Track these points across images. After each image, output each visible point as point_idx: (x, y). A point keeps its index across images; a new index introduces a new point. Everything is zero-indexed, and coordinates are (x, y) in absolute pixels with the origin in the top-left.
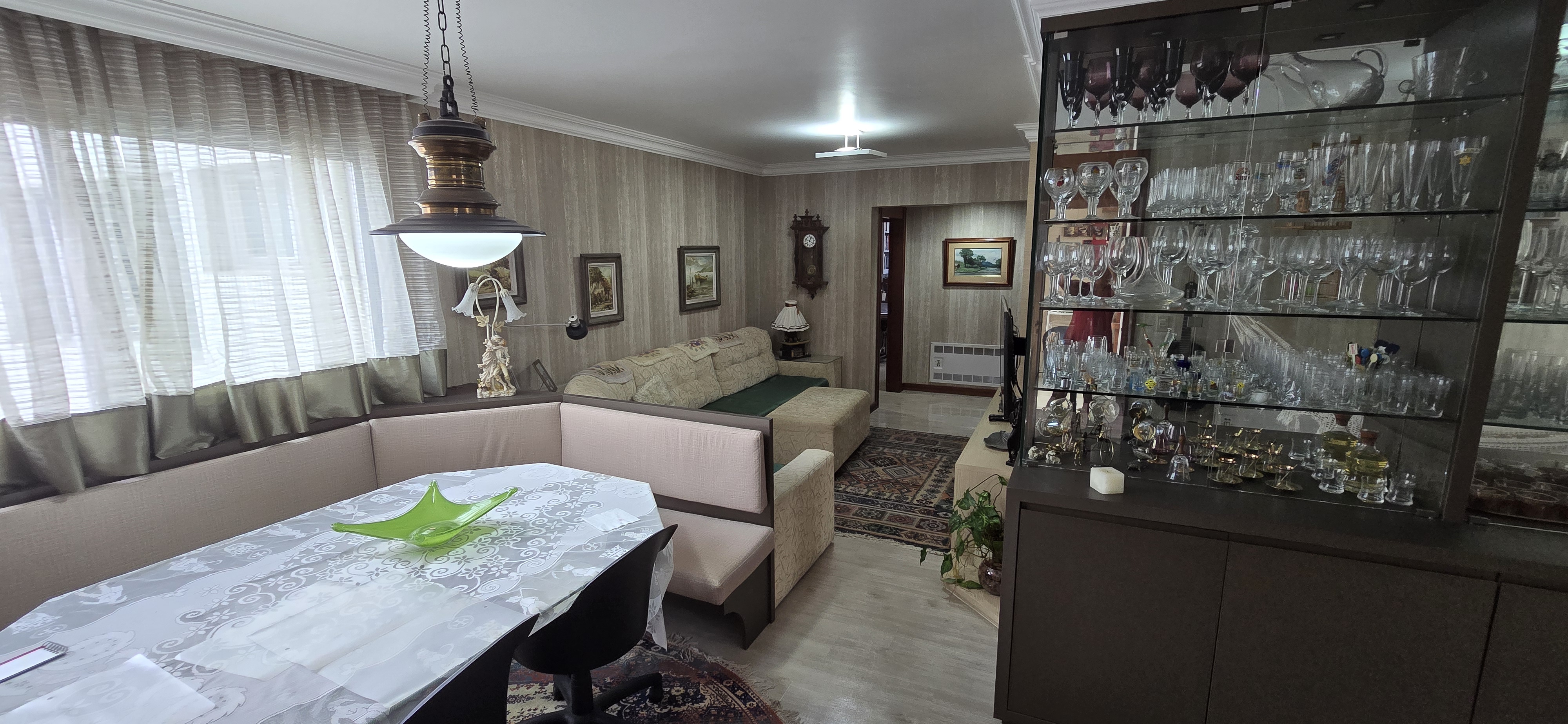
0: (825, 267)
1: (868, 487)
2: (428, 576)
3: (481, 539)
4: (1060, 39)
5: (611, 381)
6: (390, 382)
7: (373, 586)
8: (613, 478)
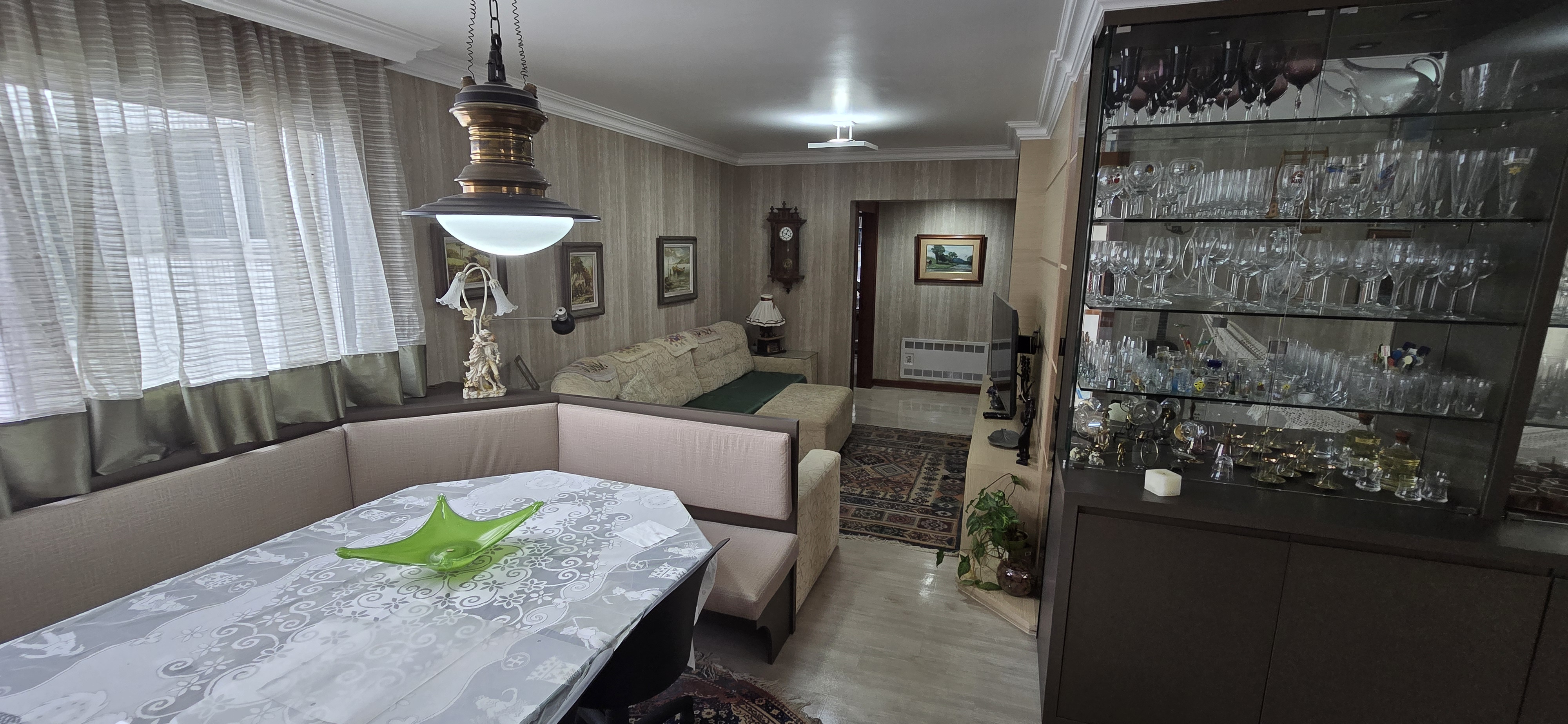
0: (801, 261)
1: (861, 486)
2: (458, 605)
3: (507, 560)
4: (1121, 34)
5: (596, 378)
6: (364, 381)
7: (395, 621)
8: (631, 486)
